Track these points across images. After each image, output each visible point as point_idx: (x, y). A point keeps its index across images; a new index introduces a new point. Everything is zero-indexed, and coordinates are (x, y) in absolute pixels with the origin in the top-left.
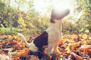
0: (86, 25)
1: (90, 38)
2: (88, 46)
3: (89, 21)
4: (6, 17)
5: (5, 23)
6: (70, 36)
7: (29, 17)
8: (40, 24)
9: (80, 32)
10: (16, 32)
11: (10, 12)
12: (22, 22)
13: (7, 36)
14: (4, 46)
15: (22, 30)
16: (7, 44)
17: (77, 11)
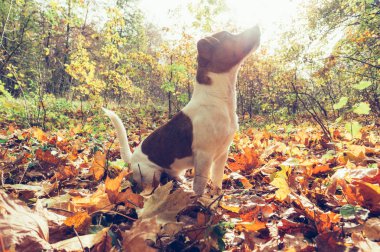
0: (358, 82)
1: (372, 138)
2: (365, 171)
3: (374, 64)
4: (16, 49)
5: (14, 78)
6: (290, 128)
7: (115, 51)
8: (164, 78)
9: (331, 112)
10: (62, 116)
11: (32, 27)
12: (88, 72)
13: (25, 130)
14: (13, 173)
15: (86, 106)
16: (26, 166)
17: (322, 20)
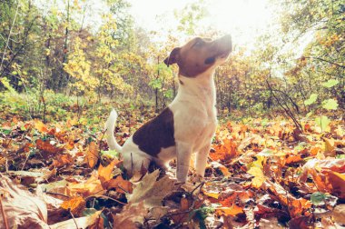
0: (326, 81)
1: (340, 131)
2: (334, 161)
3: (341, 64)
4: (20, 49)
5: (18, 75)
6: (265, 122)
7: (108, 51)
8: (152, 76)
9: (302, 107)
10: (60, 110)
11: (35, 30)
12: (84, 70)
13: (27, 122)
14: (16, 160)
15: (82, 101)
16: (28, 155)
17: (294, 25)
